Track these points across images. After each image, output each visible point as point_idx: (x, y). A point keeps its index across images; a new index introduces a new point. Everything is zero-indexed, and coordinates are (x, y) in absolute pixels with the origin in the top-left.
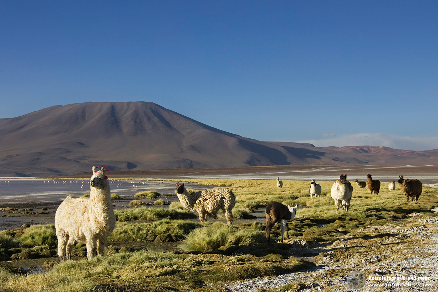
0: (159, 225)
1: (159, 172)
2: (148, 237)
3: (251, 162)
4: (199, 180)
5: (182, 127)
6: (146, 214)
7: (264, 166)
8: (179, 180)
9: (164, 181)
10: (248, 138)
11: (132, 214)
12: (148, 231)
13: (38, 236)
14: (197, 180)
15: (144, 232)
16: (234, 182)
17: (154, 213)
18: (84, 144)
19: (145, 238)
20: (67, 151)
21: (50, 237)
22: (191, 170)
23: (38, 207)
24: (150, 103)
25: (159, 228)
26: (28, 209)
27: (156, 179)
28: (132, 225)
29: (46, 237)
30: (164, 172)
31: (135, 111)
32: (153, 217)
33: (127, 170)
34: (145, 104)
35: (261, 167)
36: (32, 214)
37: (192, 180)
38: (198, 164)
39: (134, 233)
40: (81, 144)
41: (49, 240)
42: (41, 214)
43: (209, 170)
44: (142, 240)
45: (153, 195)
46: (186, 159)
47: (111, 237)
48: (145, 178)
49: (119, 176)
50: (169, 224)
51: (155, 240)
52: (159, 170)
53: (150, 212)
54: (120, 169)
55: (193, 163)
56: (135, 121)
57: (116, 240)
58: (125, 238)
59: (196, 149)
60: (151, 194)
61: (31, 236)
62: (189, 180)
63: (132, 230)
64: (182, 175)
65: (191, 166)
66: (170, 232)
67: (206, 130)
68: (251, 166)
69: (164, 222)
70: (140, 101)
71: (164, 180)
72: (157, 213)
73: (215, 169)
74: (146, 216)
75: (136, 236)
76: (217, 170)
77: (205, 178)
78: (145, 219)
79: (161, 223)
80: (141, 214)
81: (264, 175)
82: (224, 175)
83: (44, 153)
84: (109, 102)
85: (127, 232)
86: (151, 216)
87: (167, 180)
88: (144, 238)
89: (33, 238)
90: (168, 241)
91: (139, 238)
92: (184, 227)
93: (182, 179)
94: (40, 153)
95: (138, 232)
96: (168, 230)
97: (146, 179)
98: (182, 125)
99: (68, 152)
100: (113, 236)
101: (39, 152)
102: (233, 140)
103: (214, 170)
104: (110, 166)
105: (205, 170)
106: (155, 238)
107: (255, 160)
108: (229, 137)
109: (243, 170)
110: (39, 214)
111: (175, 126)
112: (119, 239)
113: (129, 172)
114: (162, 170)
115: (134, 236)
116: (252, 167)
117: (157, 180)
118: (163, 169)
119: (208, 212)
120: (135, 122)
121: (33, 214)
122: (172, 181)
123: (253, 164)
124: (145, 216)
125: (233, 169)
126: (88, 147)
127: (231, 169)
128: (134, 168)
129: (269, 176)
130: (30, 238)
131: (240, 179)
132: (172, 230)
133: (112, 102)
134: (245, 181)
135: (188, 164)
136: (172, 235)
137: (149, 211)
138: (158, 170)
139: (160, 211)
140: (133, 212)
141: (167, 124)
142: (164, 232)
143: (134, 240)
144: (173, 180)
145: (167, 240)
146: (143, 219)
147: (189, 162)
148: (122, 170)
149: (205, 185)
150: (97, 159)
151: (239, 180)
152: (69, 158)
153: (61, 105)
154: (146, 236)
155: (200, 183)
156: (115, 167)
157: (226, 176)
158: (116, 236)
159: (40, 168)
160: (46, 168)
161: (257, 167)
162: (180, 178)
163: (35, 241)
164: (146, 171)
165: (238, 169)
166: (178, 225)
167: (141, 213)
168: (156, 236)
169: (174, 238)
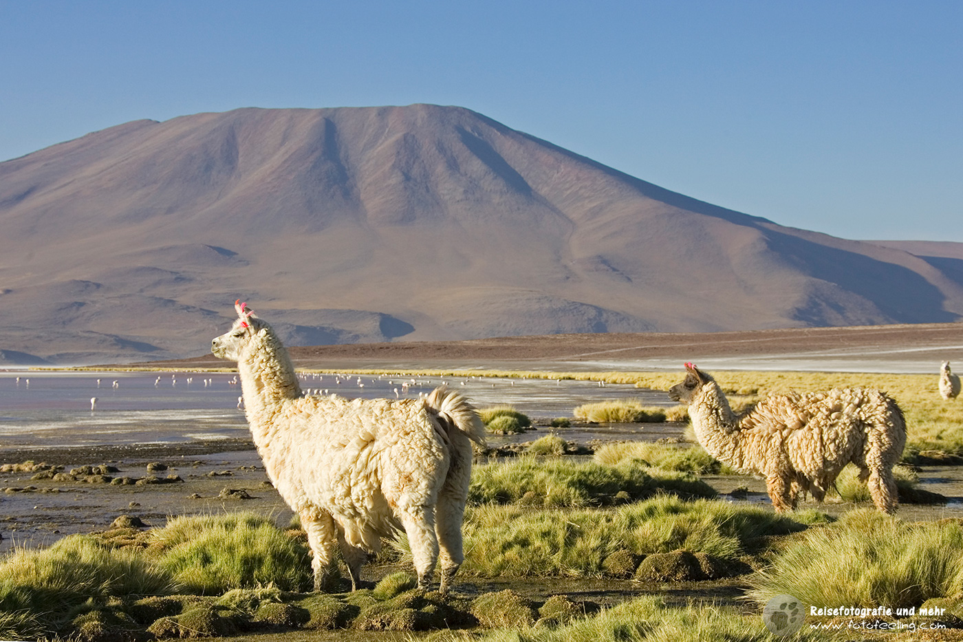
0: (645, 520)
1: (491, 349)
2: (608, 563)
3: (809, 313)
4: (636, 375)
5: (568, 192)
6: (542, 482)
7: (860, 328)
8: (563, 375)
9: (513, 377)
10: (799, 230)
11: (491, 483)
12: (606, 539)
13: (226, 556)
14: (628, 374)
15: (594, 543)
16: (762, 382)
17: (570, 478)
18: (235, 254)
19: (600, 567)
20: (177, 279)
21: (269, 557)
22: (601, 342)
23: (129, 462)
24: (455, 109)
25: (645, 530)
26: (102, 467)
27: (484, 373)
28: (542, 519)
29: (253, 558)
30: (508, 348)
31: (405, 137)
32: (568, 494)
33: (379, 340)
34: (440, 113)
35: (849, 331)
36: (124, 482)
37: (609, 374)
38: (623, 319)
39: (555, 548)
40: (225, 254)
41: (264, 569)
42: (154, 482)
43: (663, 339)
44: (586, 573)
45: (509, 422)
46: (582, 304)
47: (471, 563)
48: (445, 367)
49: (355, 360)
50: (682, 516)
51: (635, 571)
52: (492, 339)
53: (554, 475)
54: (357, 337)
55: (605, 315)
56: (404, 174)
57: (491, 573)
58: (522, 565)
59: (614, 270)
60: (503, 418)
61: (201, 556)
62: (601, 376)
63: (545, 534)
64: (570, 357)
65: (600, 328)
66: (688, 545)
67: (649, 203)
68: (809, 326)
69: (661, 509)
70: (423, 105)
71: (510, 373)
72: (580, 481)
73: (686, 339)
74: (539, 491)
75: (564, 558)
76: (691, 339)
77: (653, 367)
78: (538, 500)
79: (651, 512)
80: (524, 482)
81: (862, 358)
82: (719, 357)
83: (98, 286)
84: (318, 107)
85: (529, 545)
86: (558, 490)
87: (522, 374)
88: (593, 567)
89: (206, 560)
90: (686, 578)
91: (577, 566)
92: (737, 528)
93: (572, 371)
94: (86, 286)
95: (569, 542)
96: (681, 536)
97: (449, 371)
98: (567, 186)
99: (180, 279)
100: (479, 557)
101: (82, 281)
102: (749, 236)
103: (681, 339)
104: (322, 328)
105: (651, 339)
106: (637, 566)
107: (824, 304)
108: (731, 226)
109: (786, 340)
110: (148, 483)
111: (544, 191)
112: (502, 567)
113: (387, 348)
114: (500, 339)
115: (556, 559)
116: (817, 329)
117: (487, 376)
118: (506, 339)
119: (801, 473)
120: (407, 178)
121: (128, 483)
122: (538, 378)
123: (815, 318)
124: (536, 488)
125: (748, 336)
126: (248, 264)
127: (742, 336)
128: (404, 335)
129: (878, 362)
130: (197, 561)
131: (779, 371)
132: (694, 536)
133: (327, 109)
134: (800, 378)
135: (589, 319)
136: (696, 555)
137: (551, 472)
138: (488, 340)
139: (590, 473)
140: (494, 476)
141: (518, 184)
142: (666, 543)
143: (556, 571)
144: (542, 374)
145: (680, 575)
146: (529, 502)
147: (592, 313)
148: (363, 341)
149: (662, 392)
150: (278, 305)
151: (777, 374)
152: (183, 300)
153: (153, 119)
154: (603, 559)
155: (642, 384)
156: (340, 332)
157: (725, 360)
158: (491, 557)
159: (87, 335)
160: (107, 335)
161: (836, 329)
162: (565, 369)
163: (215, 573)
164: (448, 344)
165: (766, 335)
166: (715, 520)
167: (522, 478)
168: (638, 560)
169: (705, 567)
